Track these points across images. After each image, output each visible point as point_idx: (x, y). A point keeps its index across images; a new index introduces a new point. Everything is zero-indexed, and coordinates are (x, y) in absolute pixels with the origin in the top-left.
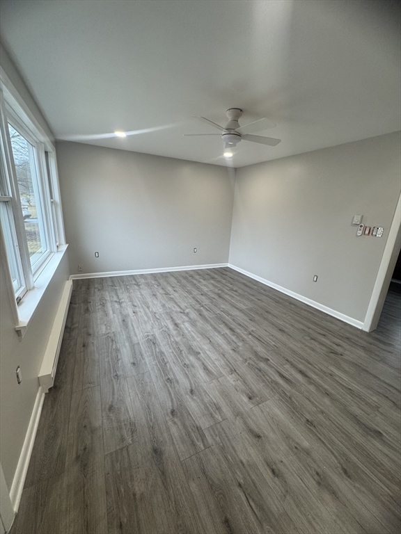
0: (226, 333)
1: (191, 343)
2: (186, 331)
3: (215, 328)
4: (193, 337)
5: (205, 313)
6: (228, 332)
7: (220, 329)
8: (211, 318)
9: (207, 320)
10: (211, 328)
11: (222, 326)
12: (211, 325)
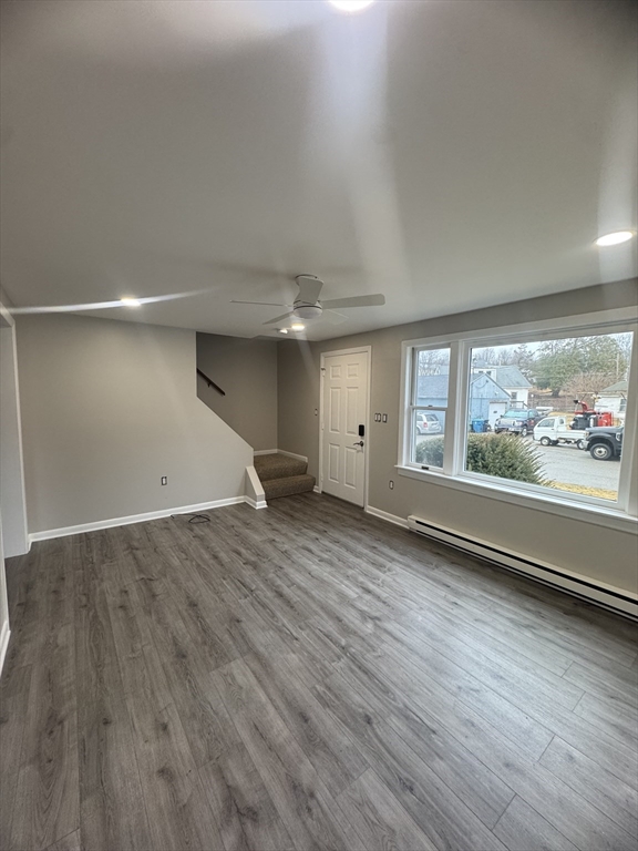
0: (288, 587)
1: (333, 569)
2: (346, 582)
3: (306, 593)
4: (334, 576)
5: (331, 627)
6: (286, 591)
7: (299, 592)
8: (317, 614)
9: (322, 608)
10: (313, 593)
11: (296, 599)
12: (312, 598)
